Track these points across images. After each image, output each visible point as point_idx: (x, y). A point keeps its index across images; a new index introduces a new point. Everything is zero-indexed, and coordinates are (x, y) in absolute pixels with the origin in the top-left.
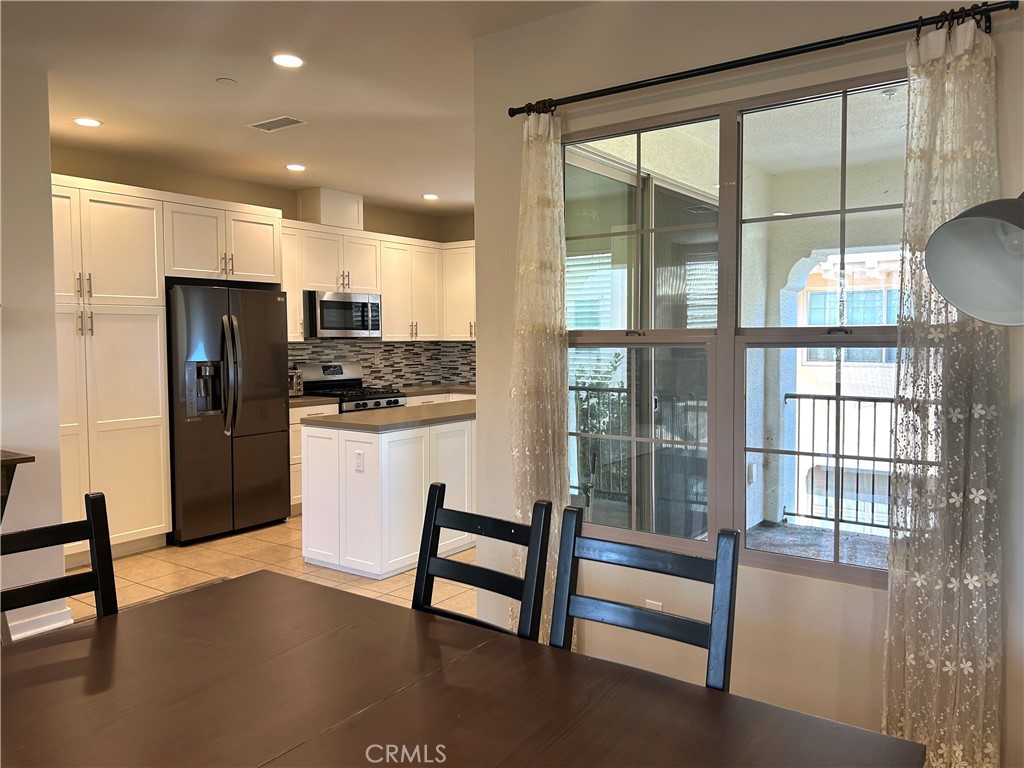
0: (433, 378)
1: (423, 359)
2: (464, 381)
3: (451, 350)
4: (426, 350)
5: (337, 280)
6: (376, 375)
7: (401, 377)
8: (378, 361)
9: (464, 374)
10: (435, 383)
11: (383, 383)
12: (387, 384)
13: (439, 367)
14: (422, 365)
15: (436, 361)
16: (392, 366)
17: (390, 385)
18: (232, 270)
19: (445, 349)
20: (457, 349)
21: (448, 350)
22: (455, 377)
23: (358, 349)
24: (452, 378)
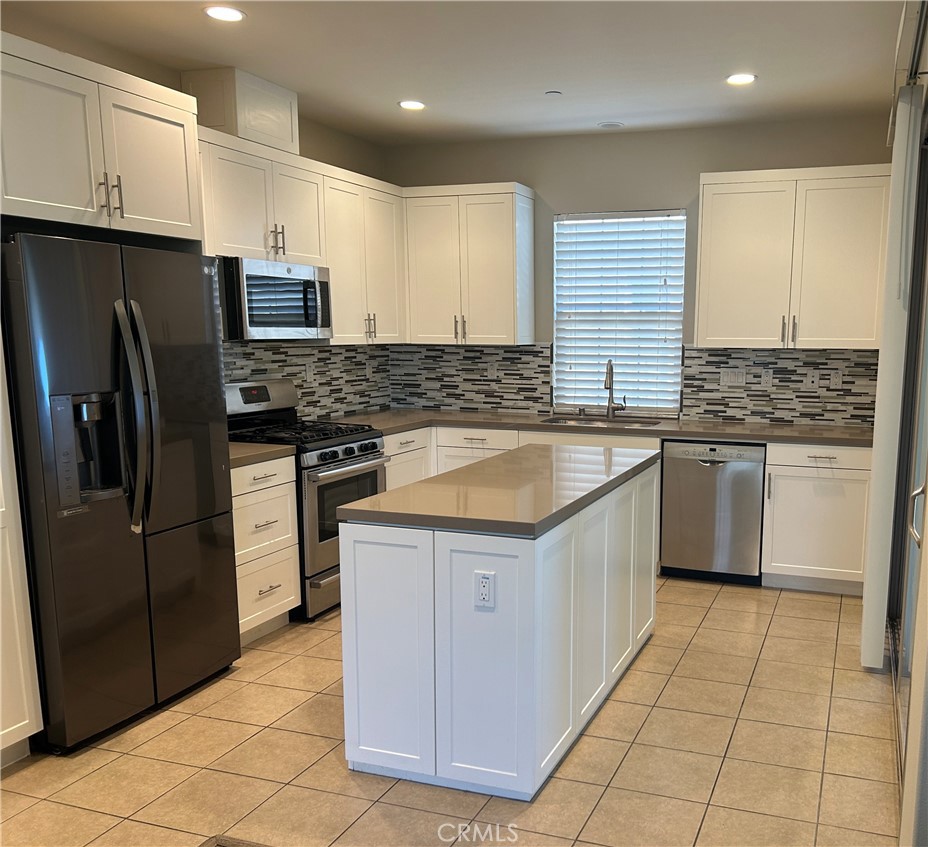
0: (380, 401)
1: (368, 372)
2: (432, 404)
3: (408, 357)
4: (373, 357)
5: (266, 240)
6: (309, 399)
7: (340, 400)
8: (311, 377)
9: (430, 394)
10: (384, 408)
11: (319, 412)
12: (324, 412)
13: (387, 383)
14: (367, 380)
15: (384, 375)
16: (329, 384)
17: (328, 414)
18: (121, 208)
19: (395, 356)
20: (418, 356)
21: (402, 357)
22: (414, 399)
23: (283, 357)
24: (409, 399)
